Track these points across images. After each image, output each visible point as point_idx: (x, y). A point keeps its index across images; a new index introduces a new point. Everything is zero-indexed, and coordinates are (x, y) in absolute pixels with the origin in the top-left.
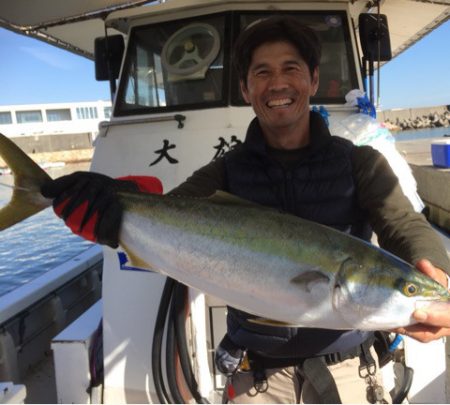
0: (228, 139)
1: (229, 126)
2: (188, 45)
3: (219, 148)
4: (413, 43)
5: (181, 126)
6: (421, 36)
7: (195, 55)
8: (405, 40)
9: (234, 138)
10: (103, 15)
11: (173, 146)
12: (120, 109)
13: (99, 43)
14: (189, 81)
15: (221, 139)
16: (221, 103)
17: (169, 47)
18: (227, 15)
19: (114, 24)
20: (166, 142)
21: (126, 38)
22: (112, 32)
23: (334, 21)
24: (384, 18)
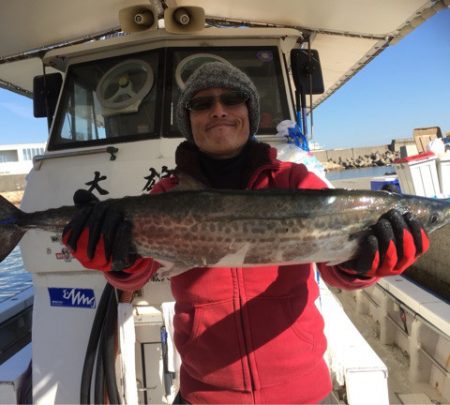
0: (159, 170)
1: (161, 157)
2: (123, 81)
3: (150, 178)
4: (348, 78)
5: (113, 158)
6: (355, 72)
7: (129, 90)
8: (340, 75)
9: (165, 169)
10: (41, 54)
11: (104, 178)
12: (55, 143)
13: (38, 81)
14: (123, 115)
15: (152, 170)
16: (154, 135)
17: (103, 83)
18: (161, 51)
19: (52, 63)
20: (97, 174)
21: (64, 75)
22: (50, 70)
23: (265, 56)
24: (315, 54)
